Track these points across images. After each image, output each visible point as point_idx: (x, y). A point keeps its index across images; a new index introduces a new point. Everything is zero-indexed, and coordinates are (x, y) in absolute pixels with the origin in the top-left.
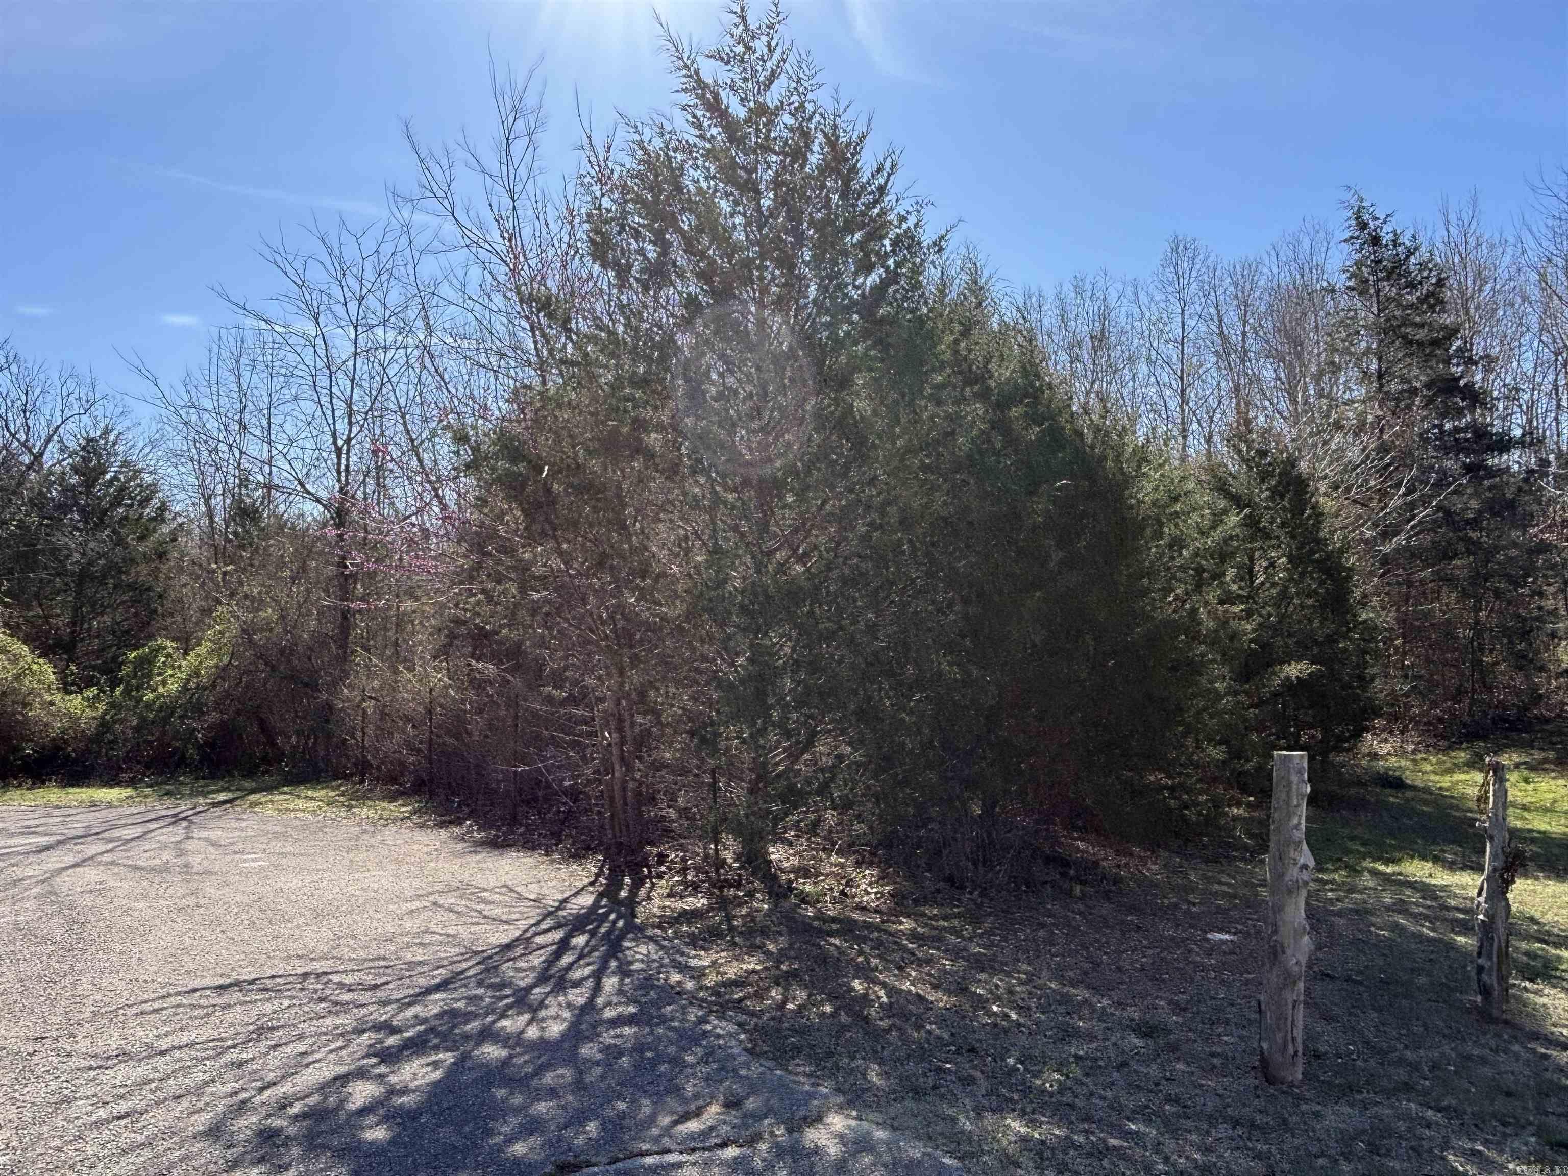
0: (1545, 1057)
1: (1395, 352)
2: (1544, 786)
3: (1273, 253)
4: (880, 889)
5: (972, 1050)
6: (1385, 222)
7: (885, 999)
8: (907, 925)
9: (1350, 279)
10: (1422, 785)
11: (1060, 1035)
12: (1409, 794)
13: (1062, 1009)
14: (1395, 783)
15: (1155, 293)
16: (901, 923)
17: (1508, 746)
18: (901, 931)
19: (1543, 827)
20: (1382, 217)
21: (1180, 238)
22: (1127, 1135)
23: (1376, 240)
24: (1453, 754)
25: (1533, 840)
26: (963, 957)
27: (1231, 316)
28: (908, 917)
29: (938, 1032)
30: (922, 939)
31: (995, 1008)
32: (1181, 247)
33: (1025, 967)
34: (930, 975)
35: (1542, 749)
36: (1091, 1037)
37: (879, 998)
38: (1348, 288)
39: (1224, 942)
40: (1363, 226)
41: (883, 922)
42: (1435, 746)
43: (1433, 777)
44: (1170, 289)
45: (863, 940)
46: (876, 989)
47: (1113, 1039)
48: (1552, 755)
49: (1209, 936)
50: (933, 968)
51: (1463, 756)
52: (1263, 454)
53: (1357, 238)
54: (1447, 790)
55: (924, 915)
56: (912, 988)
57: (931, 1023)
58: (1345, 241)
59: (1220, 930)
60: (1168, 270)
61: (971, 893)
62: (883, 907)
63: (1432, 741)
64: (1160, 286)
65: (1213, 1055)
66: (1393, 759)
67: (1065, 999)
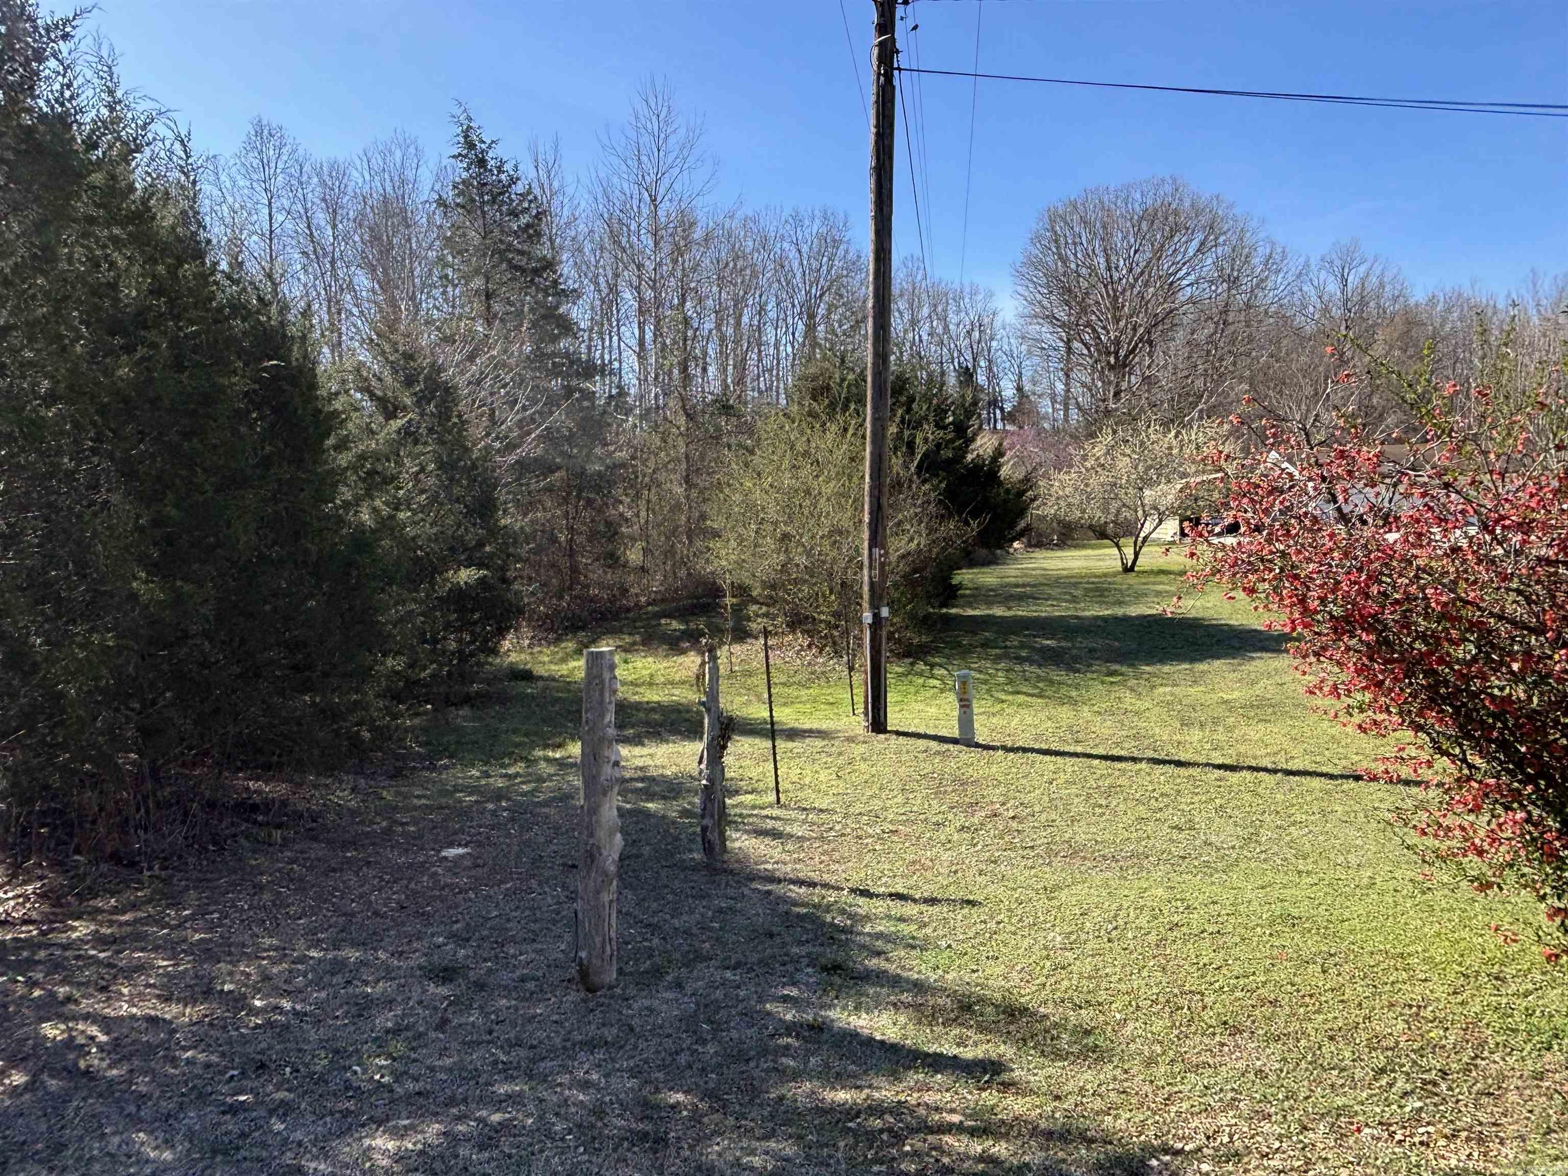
0: (769, 893)
1: (502, 274)
2: (639, 664)
3: (365, 159)
4: (19, 891)
5: (262, 1066)
6: (490, 147)
7: (103, 1038)
8: (81, 929)
9: (458, 195)
10: (546, 674)
11: (354, 1010)
12: (540, 684)
13: (338, 979)
14: (527, 676)
15: (239, 177)
16: (74, 929)
17: (604, 634)
18: (79, 939)
19: (656, 698)
20: (488, 142)
21: (264, 122)
22: (499, 1103)
23: (482, 163)
24: (563, 645)
25: (653, 710)
26: (183, 951)
27: (321, 217)
28: (78, 918)
29: (202, 1057)
30: (115, 942)
31: (258, 1003)
32: (266, 132)
33: (268, 941)
34: (148, 986)
35: (630, 634)
36: (390, 1003)
37: (92, 1038)
38: (458, 205)
39: (462, 857)
40: (471, 146)
41: (43, 933)
42: (545, 639)
43: (553, 667)
44: (255, 177)
45: (29, 964)
46: (80, 1027)
47: (415, 996)
48: (638, 638)
49: (443, 854)
50: (150, 976)
51: (570, 645)
52: (409, 356)
53: (465, 156)
54: (568, 677)
55: (99, 911)
56: (134, 1010)
57: (185, 1049)
58: (454, 157)
59: (451, 845)
60: (251, 154)
61: (150, 868)
62: (34, 915)
63: (541, 635)
64: (243, 171)
65: (523, 980)
66: (513, 655)
67: (338, 966)
